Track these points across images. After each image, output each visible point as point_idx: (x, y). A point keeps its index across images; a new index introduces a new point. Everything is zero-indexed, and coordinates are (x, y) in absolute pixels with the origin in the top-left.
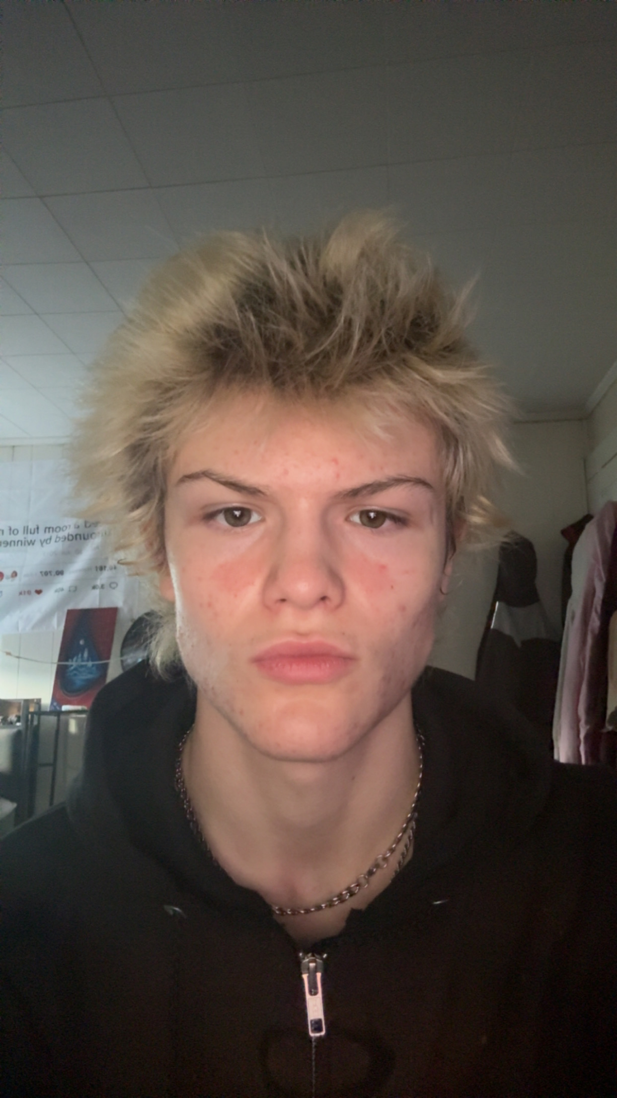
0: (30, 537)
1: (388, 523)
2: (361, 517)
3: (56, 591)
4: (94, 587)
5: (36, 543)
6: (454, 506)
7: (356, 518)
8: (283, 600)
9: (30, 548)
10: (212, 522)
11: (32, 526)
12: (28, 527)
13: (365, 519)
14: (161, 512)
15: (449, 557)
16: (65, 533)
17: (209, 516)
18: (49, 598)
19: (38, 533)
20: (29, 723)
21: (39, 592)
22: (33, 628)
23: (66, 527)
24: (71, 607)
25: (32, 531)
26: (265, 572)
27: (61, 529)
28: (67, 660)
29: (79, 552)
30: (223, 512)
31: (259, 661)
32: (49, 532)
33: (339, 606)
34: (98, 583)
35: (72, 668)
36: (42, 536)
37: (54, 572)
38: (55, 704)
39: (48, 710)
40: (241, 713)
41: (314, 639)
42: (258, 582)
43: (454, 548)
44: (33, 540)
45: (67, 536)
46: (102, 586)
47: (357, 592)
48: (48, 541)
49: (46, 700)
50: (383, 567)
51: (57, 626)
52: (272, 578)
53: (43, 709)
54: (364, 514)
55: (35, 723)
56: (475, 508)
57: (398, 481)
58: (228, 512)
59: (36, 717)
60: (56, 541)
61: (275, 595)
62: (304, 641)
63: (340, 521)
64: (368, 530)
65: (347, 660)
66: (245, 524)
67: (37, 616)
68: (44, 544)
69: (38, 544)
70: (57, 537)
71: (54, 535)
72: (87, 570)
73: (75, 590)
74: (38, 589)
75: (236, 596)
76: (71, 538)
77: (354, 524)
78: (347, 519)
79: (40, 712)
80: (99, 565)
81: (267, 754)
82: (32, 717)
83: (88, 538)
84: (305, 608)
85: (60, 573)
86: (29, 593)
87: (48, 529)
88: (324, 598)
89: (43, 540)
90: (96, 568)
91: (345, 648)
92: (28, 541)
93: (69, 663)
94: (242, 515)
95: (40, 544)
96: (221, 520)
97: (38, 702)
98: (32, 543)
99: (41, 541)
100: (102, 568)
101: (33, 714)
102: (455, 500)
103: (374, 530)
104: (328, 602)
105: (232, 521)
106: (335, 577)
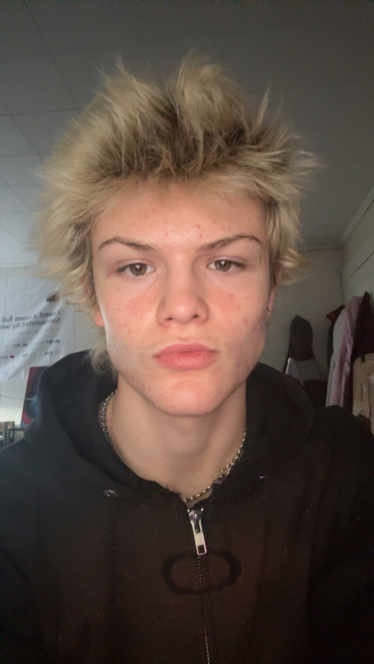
0: (7, 324)
1: (233, 268)
2: (216, 266)
3: (23, 356)
4: (46, 353)
5: (10, 327)
6: (274, 256)
7: (213, 266)
8: (170, 319)
9: (7, 330)
10: (122, 274)
11: (7, 317)
12: (5, 318)
13: (218, 266)
14: (90, 269)
15: (272, 288)
16: (28, 321)
17: (121, 270)
18: (19, 360)
19: (11, 321)
20: (8, 436)
21: (13, 357)
22: (10, 378)
23: (29, 317)
24: (32, 365)
25: (8, 320)
26: (158, 301)
27: (26, 319)
28: (30, 397)
29: (36, 332)
30: (129, 267)
31: (158, 357)
32: (18, 320)
33: (206, 320)
34: (49, 351)
35: (34, 402)
36: (14, 323)
37: (21, 345)
38: (23, 424)
39: (19, 427)
40: (150, 389)
41: (192, 342)
42: (155, 308)
43: (275, 283)
44: (9, 326)
45: (29, 323)
46: (51, 353)
47: (216, 312)
48: (18, 326)
49: (18, 422)
50: (232, 296)
51: (24, 377)
52: (163, 305)
53: (16, 427)
54: (218, 263)
55: (11, 435)
56: (287, 257)
57: (240, 237)
58: (132, 266)
59: (12, 432)
60: (22, 326)
61: (165, 315)
62: (186, 343)
63: (203, 267)
64: (221, 273)
65: (213, 352)
66: (143, 274)
67: (11, 372)
68: (16, 328)
69: (11, 327)
70: (23, 323)
71: (21, 322)
72: (42, 343)
73: (34, 355)
74: (12, 355)
75: (141, 319)
76: (32, 324)
77: (212, 270)
78: (207, 266)
79: (14, 429)
80: (49, 339)
81: (167, 413)
82: (10, 432)
83: (42, 324)
84: (185, 322)
85: (25, 345)
86: (7, 357)
87: (18, 319)
88: (196, 316)
89: (14, 325)
90: (48, 342)
91: (211, 346)
92: (5, 326)
93: (32, 399)
94: (141, 268)
95: (12, 327)
96: (128, 272)
97: (13, 423)
98: (8, 327)
99: (13, 326)
100: (51, 342)
101: (10, 430)
102: (275, 251)
103: (225, 273)
104: (199, 319)
105: (135, 272)
106: (201, 302)
